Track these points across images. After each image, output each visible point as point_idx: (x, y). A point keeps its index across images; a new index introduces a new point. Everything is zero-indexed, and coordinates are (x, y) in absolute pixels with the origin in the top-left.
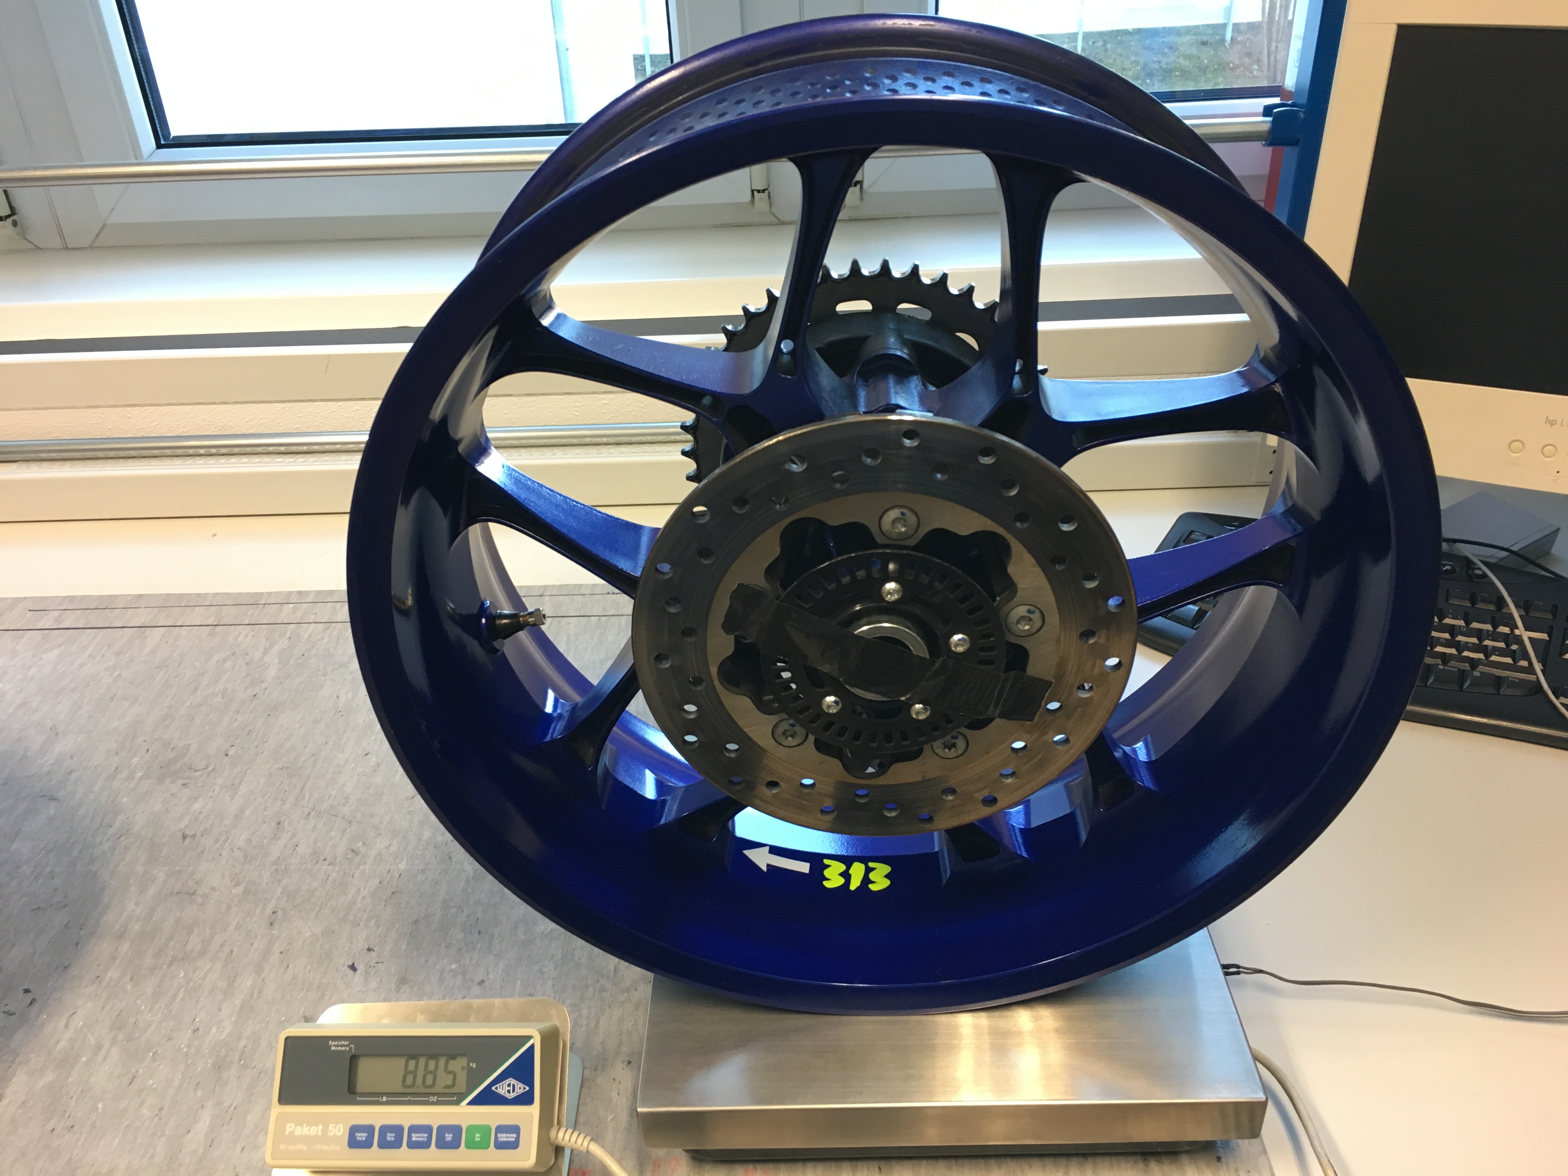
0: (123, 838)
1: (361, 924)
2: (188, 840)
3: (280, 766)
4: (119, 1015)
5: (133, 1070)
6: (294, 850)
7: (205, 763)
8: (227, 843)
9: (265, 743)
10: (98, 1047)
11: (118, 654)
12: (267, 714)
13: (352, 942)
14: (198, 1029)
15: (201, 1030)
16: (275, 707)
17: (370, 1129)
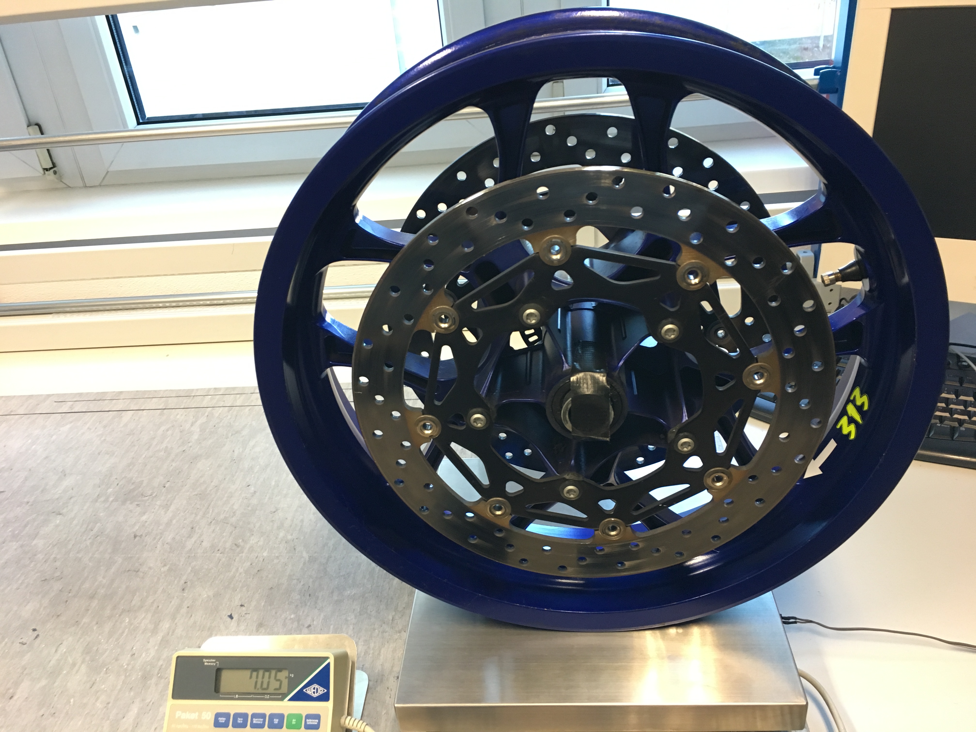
0: (99, 537)
1: (238, 589)
2: (137, 538)
3: (196, 493)
4: (87, 645)
5: (94, 679)
6: (200, 544)
7: (151, 492)
8: (161, 540)
9: (188, 480)
10: (74, 665)
11: (105, 427)
12: (191, 462)
13: (231, 601)
14: (134, 654)
15: (136, 655)
16: (196, 458)
17: (227, 715)
